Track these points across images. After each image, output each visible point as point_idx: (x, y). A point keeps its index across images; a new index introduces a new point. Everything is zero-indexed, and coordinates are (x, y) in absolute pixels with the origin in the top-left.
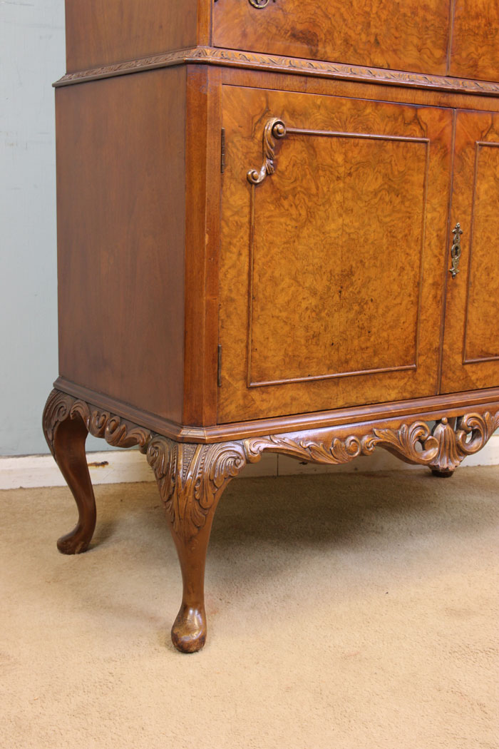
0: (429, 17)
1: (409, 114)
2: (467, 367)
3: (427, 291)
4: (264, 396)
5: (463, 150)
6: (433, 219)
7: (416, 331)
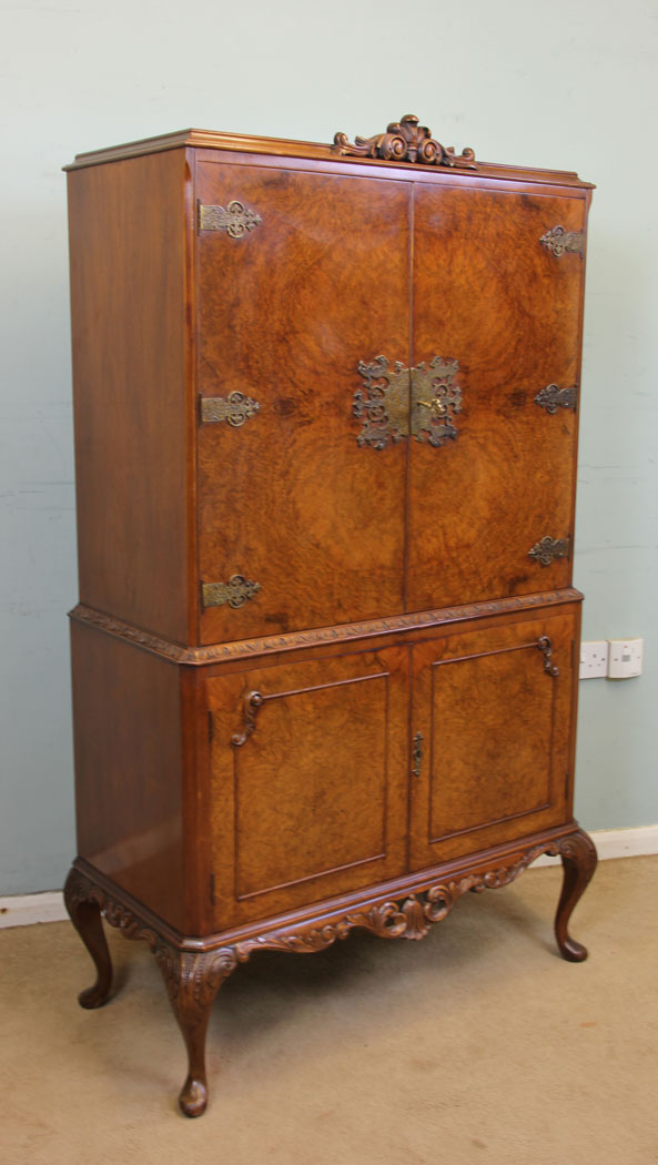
0: (385, 573)
1: (370, 657)
2: (433, 846)
3: (393, 792)
4: (252, 905)
5: (420, 672)
6: (395, 734)
7: (384, 827)
